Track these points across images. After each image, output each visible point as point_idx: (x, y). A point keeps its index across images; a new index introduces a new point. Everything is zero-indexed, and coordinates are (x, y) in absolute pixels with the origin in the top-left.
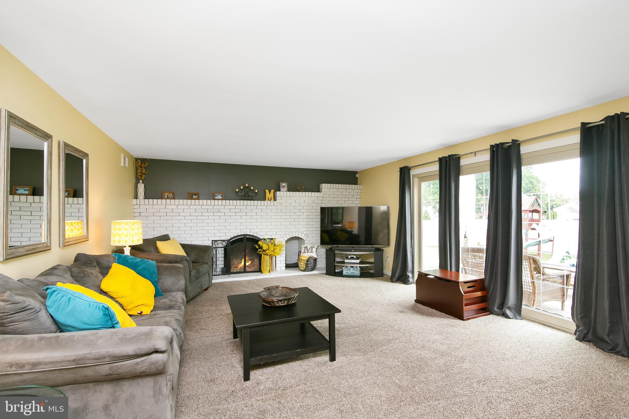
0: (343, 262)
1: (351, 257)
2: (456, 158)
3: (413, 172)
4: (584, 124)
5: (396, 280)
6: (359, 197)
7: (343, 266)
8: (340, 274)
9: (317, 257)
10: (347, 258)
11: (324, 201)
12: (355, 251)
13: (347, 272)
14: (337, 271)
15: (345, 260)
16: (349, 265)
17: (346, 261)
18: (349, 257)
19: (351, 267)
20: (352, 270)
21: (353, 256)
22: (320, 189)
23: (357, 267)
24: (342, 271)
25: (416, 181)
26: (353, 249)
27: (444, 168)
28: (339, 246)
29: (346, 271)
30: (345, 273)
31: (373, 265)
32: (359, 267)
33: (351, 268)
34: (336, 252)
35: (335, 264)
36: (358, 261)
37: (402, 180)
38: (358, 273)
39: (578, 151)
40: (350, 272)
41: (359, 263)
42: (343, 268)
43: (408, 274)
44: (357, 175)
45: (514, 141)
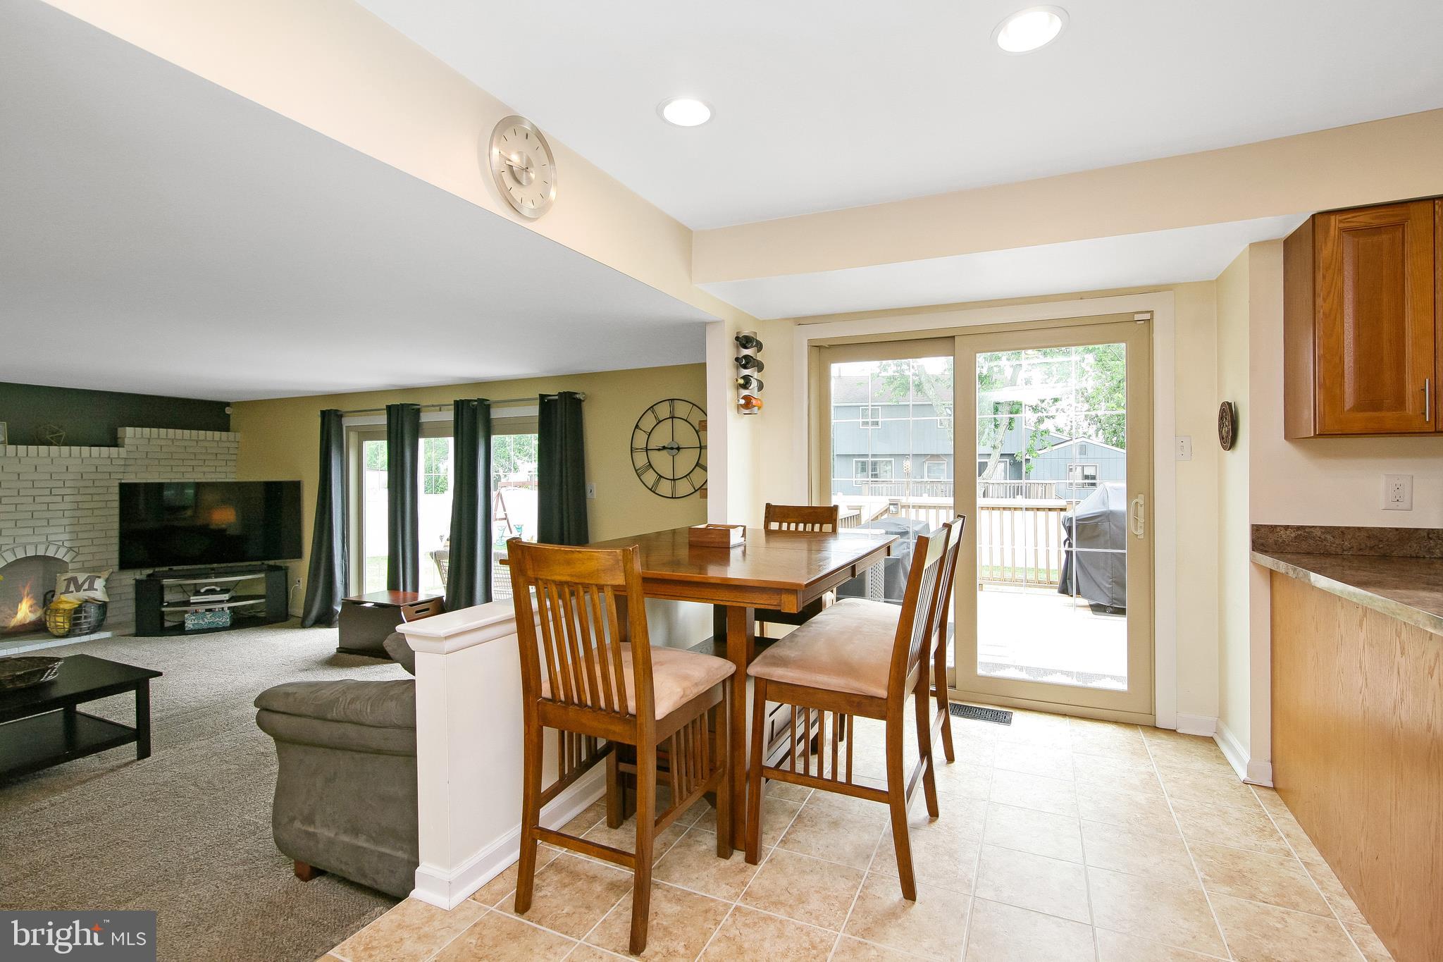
0: (187, 603)
1: (207, 591)
2: (413, 409)
3: (347, 422)
4: (542, 397)
5: (312, 622)
6: (234, 457)
7: (186, 612)
8: (180, 630)
9: (107, 600)
10: (197, 593)
11: (132, 467)
12: (218, 575)
13: (196, 622)
14: (167, 624)
15: (191, 598)
16: (201, 609)
17: (193, 599)
18: (202, 591)
19: (207, 610)
20: (208, 616)
21: (213, 587)
22: (119, 440)
23: (223, 608)
24: (184, 623)
25: (353, 438)
26: (213, 572)
27: (394, 421)
28: (175, 568)
29: (193, 622)
30: (189, 625)
31: (263, 600)
32: (229, 608)
33: (207, 613)
34: (166, 582)
35: (164, 609)
36: (226, 597)
37: (325, 432)
38: (226, 619)
39: (537, 426)
40: (203, 623)
41: (228, 601)
42: (186, 616)
43: (335, 608)
44: (228, 410)
45: (481, 401)
